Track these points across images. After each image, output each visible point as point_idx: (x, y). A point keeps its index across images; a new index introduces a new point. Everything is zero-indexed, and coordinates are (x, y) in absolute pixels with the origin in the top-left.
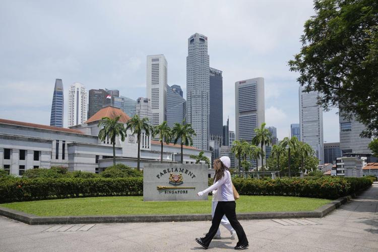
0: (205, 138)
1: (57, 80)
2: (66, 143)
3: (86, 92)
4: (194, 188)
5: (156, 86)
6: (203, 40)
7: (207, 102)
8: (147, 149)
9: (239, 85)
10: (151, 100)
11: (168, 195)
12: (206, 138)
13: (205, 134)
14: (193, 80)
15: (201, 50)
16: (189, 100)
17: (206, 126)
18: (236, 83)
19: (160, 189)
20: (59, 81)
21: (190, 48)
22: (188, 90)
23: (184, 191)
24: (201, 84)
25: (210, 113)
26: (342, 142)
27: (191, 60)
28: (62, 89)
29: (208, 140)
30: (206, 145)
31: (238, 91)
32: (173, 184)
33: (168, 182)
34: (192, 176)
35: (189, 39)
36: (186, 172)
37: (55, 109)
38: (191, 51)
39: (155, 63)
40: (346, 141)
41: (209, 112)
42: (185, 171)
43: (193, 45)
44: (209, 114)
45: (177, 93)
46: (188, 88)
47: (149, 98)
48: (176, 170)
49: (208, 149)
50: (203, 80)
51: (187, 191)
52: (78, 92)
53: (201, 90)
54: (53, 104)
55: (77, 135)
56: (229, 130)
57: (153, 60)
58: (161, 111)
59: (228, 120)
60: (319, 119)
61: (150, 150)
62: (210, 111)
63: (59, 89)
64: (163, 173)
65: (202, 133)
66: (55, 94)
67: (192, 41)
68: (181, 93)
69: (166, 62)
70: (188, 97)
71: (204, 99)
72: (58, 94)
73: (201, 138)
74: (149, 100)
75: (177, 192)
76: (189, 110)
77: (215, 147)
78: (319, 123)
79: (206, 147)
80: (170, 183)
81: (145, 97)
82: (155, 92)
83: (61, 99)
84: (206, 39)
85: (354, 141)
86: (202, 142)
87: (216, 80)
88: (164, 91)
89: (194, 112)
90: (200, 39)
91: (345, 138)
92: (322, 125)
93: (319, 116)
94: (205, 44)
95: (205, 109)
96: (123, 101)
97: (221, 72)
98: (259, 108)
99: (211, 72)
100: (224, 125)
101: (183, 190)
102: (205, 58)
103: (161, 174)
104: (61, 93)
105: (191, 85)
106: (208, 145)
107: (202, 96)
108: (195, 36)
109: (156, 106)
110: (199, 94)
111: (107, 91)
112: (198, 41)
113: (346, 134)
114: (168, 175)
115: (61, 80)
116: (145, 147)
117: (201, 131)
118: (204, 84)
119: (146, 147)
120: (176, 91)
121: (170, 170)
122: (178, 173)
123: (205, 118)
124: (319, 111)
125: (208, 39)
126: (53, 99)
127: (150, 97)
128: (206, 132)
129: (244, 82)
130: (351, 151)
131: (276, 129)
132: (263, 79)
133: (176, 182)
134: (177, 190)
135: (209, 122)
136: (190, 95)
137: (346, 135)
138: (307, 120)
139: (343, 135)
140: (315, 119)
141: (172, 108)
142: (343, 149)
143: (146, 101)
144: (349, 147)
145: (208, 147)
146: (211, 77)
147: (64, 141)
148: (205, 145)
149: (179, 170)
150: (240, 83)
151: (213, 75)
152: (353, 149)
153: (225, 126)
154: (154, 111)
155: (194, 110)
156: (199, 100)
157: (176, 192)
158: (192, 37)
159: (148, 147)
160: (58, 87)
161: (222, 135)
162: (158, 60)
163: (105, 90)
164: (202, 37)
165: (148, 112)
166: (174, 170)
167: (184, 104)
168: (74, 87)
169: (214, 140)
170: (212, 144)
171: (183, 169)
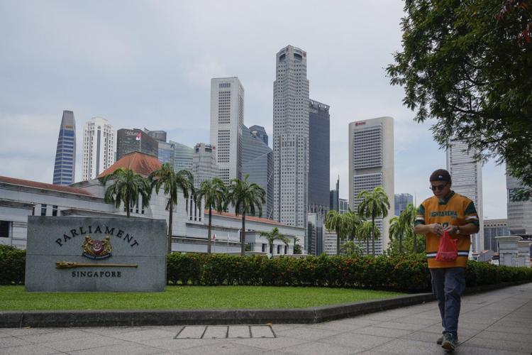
0: (301, 209)
1: (65, 112)
2: (59, 209)
3: (112, 132)
4: (136, 267)
5: (226, 127)
6: (299, 56)
7: (305, 153)
8: (197, 222)
9: (354, 127)
10: (217, 148)
11: (78, 280)
12: (303, 209)
13: (301, 203)
14: (283, 118)
15: (296, 72)
16: (277, 149)
17: (303, 190)
18: (350, 125)
19: (62, 267)
20: (68, 115)
21: (279, 69)
22: (274, 134)
23: (114, 273)
24: (295, 124)
25: (310, 170)
26: (511, 219)
27: (281, 87)
28: (73, 126)
29: (305, 212)
30: (303, 219)
31: (353, 137)
32: (92, 259)
33: (81, 254)
34: (132, 242)
35: (277, 54)
36: (119, 234)
37: (60, 159)
38: (280, 73)
39: (224, 90)
40: (517, 216)
41: (308, 168)
42: (116, 232)
43: (283, 64)
44: (308, 171)
45: (258, 138)
46: (275, 130)
47: (213, 145)
48: (98, 229)
49: (305, 227)
50: (298, 118)
51: (119, 273)
52: (99, 132)
53: (296, 134)
54: (58, 151)
55: (79, 197)
56: (340, 197)
57: (222, 85)
58: (232, 165)
59: (338, 181)
60: (476, 182)
61: (203, 224)
62: (310, 167)
63: (67, 127)
64: (71, 235)
65: (297, 202)
66: (61, 133)
67: (282, 57)
68: (265, 138)
69: (242, 89)
70: (274, 144)
71: (301, 148)
72: (67, 135)
73: (294, 209)
74: (214, 148)
75: (99, 274)
76: (276, 164)
77: (317, 223)
78: (476, 189)
79: (303, 223)
80: (83, 255)
81: (207, 143)
82: (223, 136)
83: (72, 143)
84: (305, 55)
85: (528, 217)
86: (297, 216)
87: (319, 119)
88: (238, 134)
89: (284, 168)
90: (295, 54)
91: (515, 212)
92: (481, 193)
93: (476, 178)
94: (303, 63)
95: (302, 164)
96: (172, 149)
97: (329, 107)
98: (385, 164)
99: (312, 106)
100: (331, 189)
101: (111, 270)
102: (301, 84)
103: (66, 237)
104: (72, 134)
105: (280, 125)
106: (305, 220)
107: (297, 143)
108: (287, 49)
109: (224, 158)
110: (292, 140)
111: (147, 132)
112: (292, 58)
113: (518, 206)
114: (80, 240)
115: (72, 112)
116: (193, 219)
117: (295, 199)
118: (301, 124)
119: (196, 219)
120: (258, 135)
121: (86, 229)
122: (102, 237)
123: (301, 177)
124: (476, 170)
125: (307, 55)
126: (59, 143)
127: (215, 143)
128: (303, 199)
129: (363, 123)
130: (524, 231)
131: (412, 197)
132: (392, 119)
133: (97, 254)
134: (98, 271)
135: (307, 184)
136: (279, 142)
137: (516, 208)
138: (458, 184)
139: (513, 208)
140: (469, 183)
141: (250, 161)
142: (512, 229)
143: (209, 149)
144: (521, 226)
145: (305, 223)
146: (311, 115)
147: (56, 207)
148: (300, 219)
149: (103, 230)
150: (357, 124)
151: (315, 112)
152: (526, 229)
153: (332, 191)
154: (222, 166)
155: (284, 164)
156: (293, 149)
157: (96, 274)
158: (282, 52)
159: (200, 219)
160: (67, 124)
161: (329, 205)
162: (228, 85)
163: (143, 130)
164: (297, 51)
165: (212, 166)
166: (93, 230)
167: (270, 155)
168: (94, 124)
169: (315, 212)
170: (312, 218)
171: (113, 229)
